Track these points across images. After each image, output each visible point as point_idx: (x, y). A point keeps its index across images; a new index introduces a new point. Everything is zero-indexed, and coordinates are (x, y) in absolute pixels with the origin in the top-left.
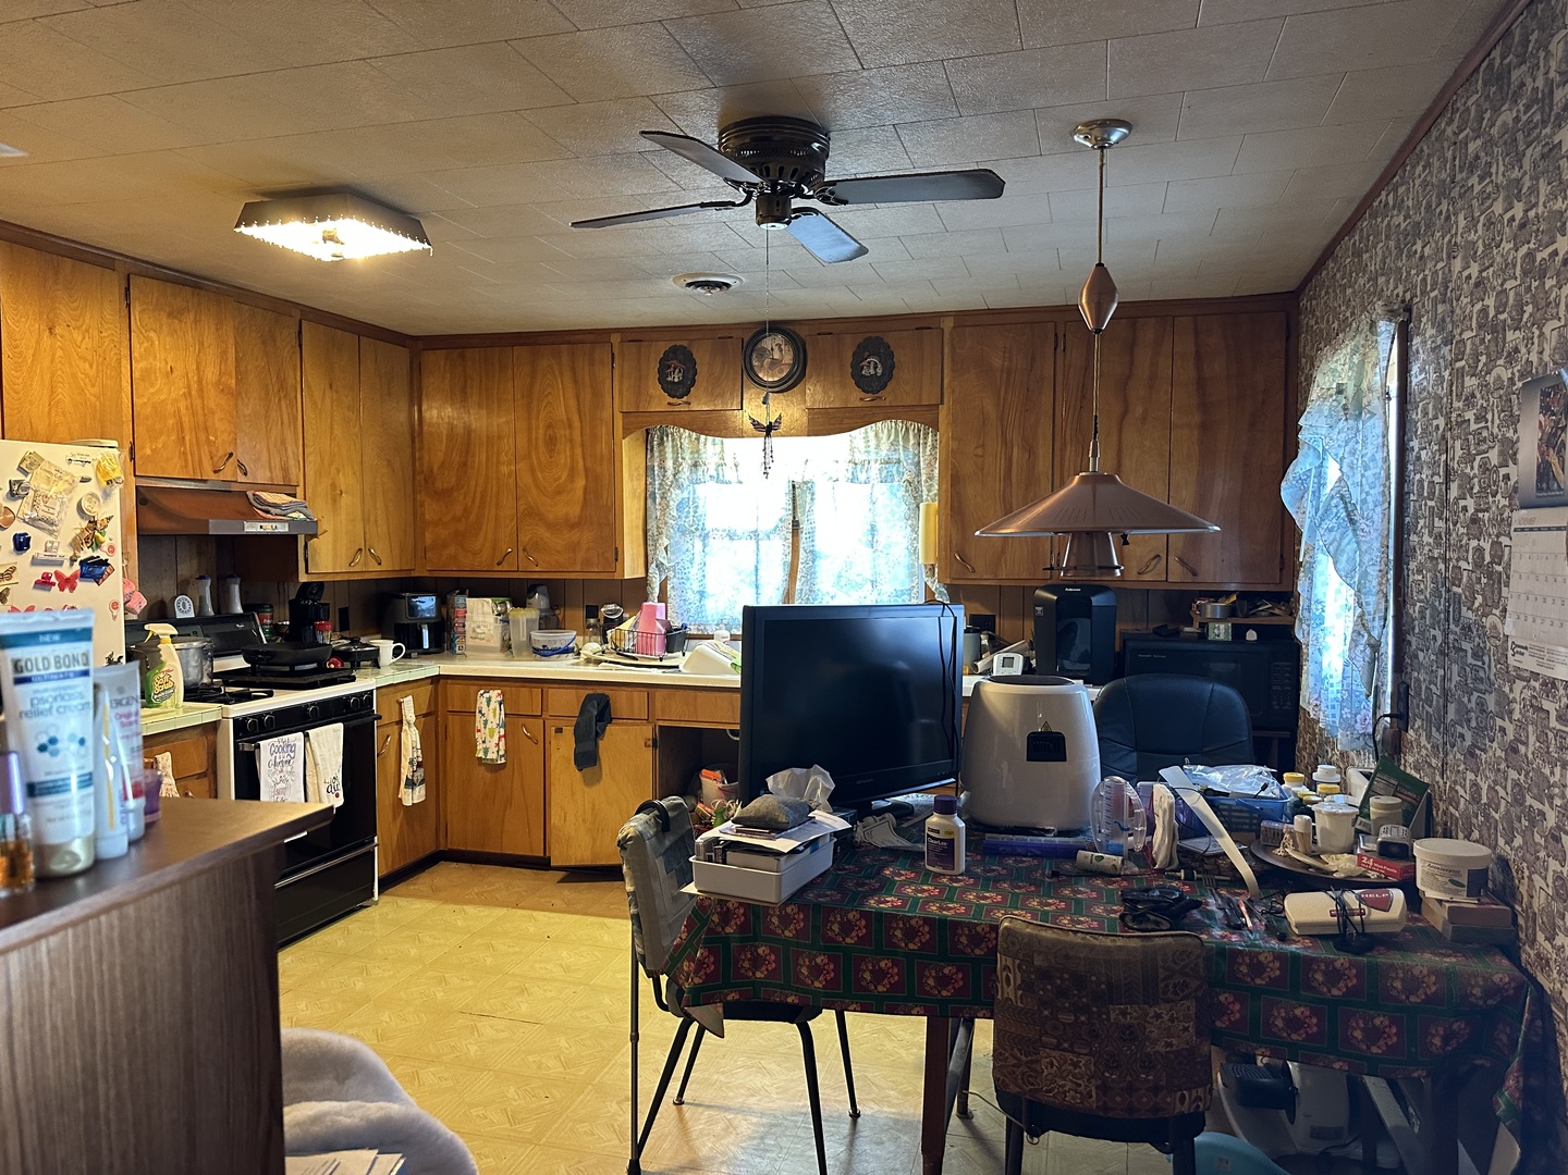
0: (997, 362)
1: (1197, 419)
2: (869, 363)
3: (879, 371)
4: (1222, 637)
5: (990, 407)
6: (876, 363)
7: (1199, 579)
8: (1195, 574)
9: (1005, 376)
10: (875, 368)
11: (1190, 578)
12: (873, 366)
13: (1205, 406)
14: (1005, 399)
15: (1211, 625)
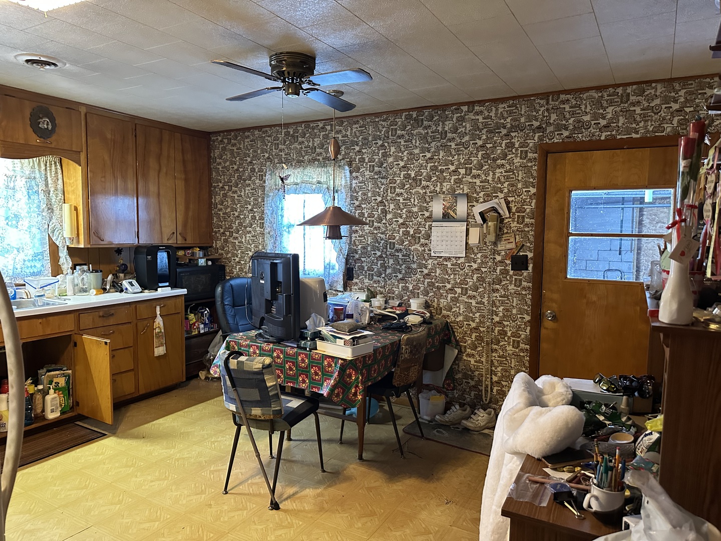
0: (109, 136)
1: (183, 176)
2: (44, 121)
3: (50, 127)
4: (203, 264)
5: (106, 158)
6: (48, 122)
7: (187, 242)
8: (186, 240)
9: (112, 143)
10: (47, 125)
11: (184, 242)
12: (45, 124)
13: (186, 172)
14: (113, 155)
15: (199, 260)
